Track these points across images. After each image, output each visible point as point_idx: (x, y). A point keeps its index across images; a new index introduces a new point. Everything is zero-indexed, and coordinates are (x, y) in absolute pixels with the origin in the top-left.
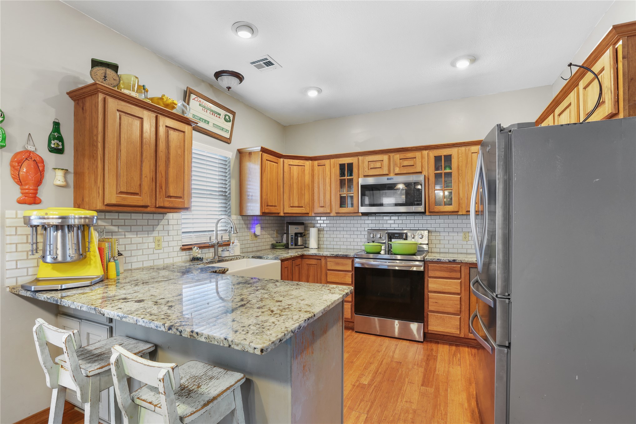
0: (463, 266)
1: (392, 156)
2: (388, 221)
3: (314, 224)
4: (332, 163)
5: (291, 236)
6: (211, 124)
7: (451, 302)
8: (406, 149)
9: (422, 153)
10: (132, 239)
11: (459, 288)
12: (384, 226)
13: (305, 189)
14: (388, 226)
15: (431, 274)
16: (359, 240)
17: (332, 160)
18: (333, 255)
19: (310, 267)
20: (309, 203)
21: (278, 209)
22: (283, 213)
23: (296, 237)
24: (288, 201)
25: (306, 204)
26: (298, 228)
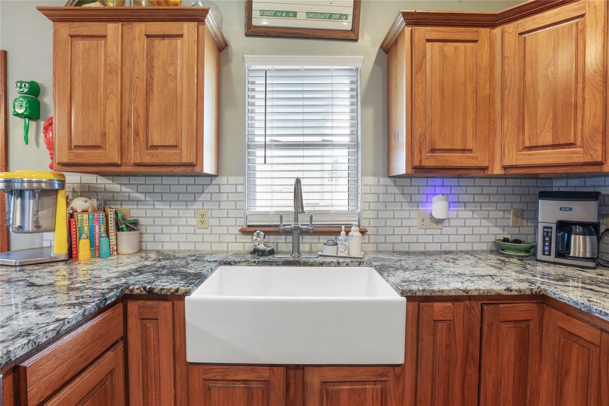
5: (545, 227)
6: (301, 16)
10: (164, 211)
13: (584, 88)
19: (570, 342)
20: (601, 129)
21: (479, 157)
22: (500, 167)
23: (562, 233)
24: (516, 134)
25: (587, 134)
26: (571, 209)
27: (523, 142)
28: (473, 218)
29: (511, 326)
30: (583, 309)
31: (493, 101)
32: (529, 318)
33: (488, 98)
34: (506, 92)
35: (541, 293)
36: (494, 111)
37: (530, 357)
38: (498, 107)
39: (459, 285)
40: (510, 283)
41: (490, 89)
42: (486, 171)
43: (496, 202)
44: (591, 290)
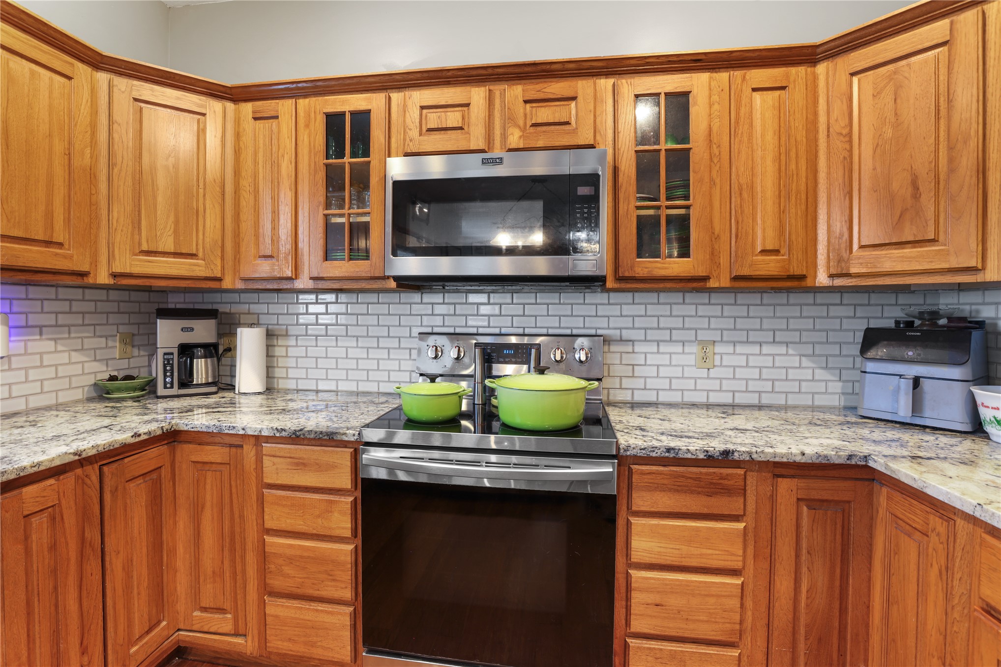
0: (751, 471)
1: (497, 94)
2: (482, 308)
3: (258, 314)
4: (301, 113)
5: (165, 354)
7: (712, 600)
8: (544, 67)
9: (595, 84)
11: (741, 552)
12: (470, 323)
13: (204, 195)
14: (480, 324)
15: (641, 503)
16: (394, 365)
17: (303, 103)
18: (284, 434)
19: (204, 472)
20: (220, 243)
21: (75, 257)
22: (106, 274)
23: (185, 358)
24: (130, 231)
25: (208, 246)
26: (192, 329)
27: (140, 244)
28: (56, 351)
29: (140, 482)
30: (215, 431)
31: (95, 177)
32: (159, 465)
33: (89, 170)
34: (116, 170)
35: (172, 429)
36: (96, 192)
37: (164, 511)
38: (103, 186)
39: (64, 449)
40: (136, 428)
41: (91, 157)
42: (85, 278)
43: (94, 325)
44: (218, 412)
